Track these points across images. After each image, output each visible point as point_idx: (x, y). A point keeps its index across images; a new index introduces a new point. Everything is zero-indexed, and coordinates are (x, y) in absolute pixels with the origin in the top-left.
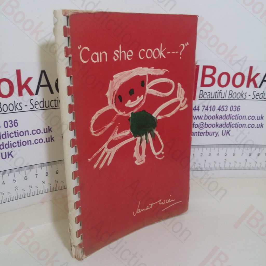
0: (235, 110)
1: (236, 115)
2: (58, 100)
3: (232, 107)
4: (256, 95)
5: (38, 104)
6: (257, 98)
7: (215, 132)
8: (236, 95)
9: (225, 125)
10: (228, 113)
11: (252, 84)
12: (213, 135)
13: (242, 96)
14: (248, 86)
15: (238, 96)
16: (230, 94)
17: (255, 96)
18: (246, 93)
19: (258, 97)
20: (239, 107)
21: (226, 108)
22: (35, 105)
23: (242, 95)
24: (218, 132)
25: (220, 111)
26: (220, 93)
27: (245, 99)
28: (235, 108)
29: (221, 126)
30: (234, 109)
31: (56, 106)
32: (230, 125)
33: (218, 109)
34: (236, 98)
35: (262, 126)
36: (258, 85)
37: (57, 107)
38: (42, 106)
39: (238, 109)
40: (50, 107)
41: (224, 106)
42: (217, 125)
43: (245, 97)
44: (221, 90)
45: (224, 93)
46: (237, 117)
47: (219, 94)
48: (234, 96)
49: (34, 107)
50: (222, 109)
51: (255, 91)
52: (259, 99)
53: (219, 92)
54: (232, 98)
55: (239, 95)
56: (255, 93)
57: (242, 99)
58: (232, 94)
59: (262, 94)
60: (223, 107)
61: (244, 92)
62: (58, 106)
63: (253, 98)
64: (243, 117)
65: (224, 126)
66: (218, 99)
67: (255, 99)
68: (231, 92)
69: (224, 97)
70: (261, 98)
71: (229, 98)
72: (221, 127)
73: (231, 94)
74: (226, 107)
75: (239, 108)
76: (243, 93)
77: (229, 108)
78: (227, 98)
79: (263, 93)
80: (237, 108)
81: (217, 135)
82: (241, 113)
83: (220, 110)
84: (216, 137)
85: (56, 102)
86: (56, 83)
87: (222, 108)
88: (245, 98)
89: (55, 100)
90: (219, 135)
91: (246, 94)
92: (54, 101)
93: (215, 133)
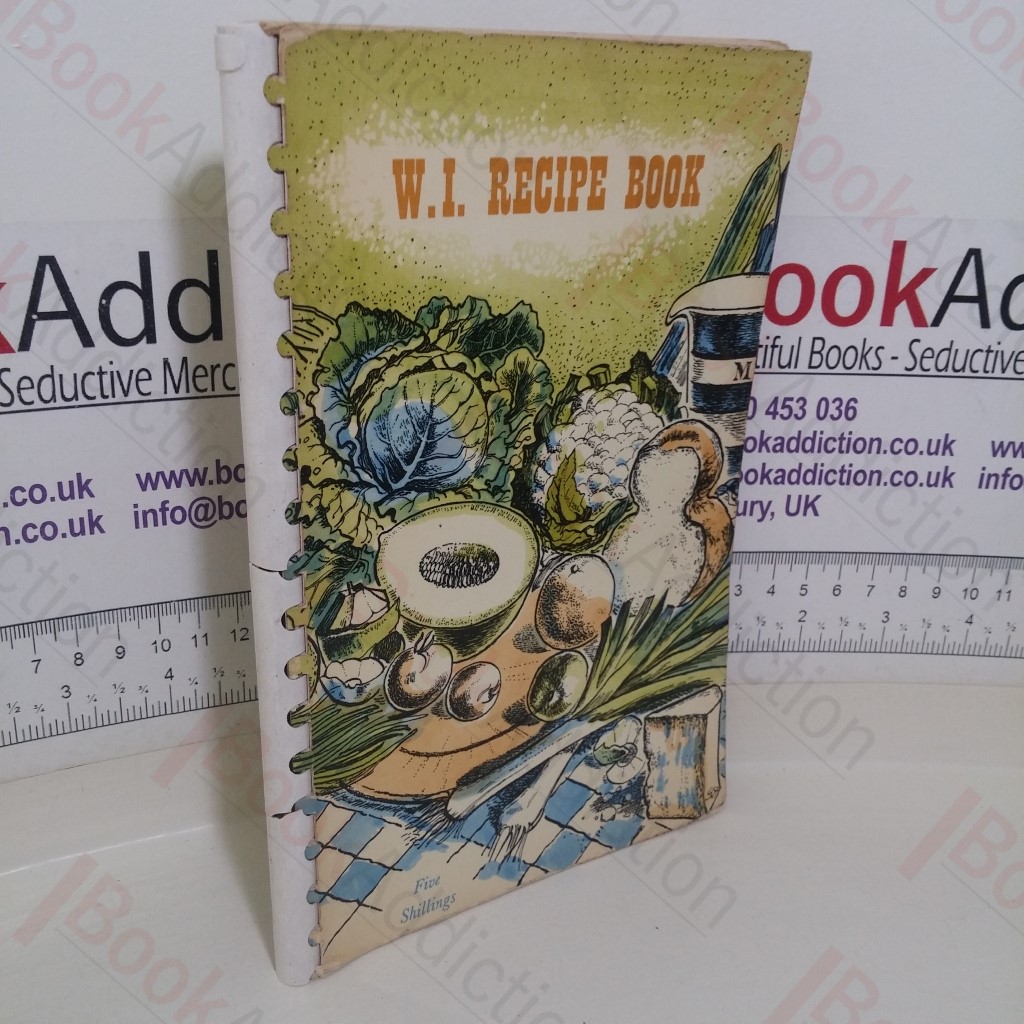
0: (836, 414)
1: (843, 434)
2: (112, 373)
3: (823, 403)
4: (923, 357)
5: (32, 387)
6: (926, 367)
7: (757, 502)
8: (842, 357)
9: (799, 475)
10: (809, 425)
11: (902, 311)
12: (751, 514)
13: (864, 361)
14: (887, 319)
15: (849, 361)
16: (813, 352)
17: (918, 361)
18: (882, 348)
19: (928, 363)
20: (852, 404)
21: (802, 408)
22: (19, 392)
23: (864, 356)
24: (770, 503)
25: (774, 418)
26: (774, 346)
27: (875, 372)
28: (838, 408)
29: (783, 477)
30: (833, 410)
31: (104, 397)
32: (818, 476)
33: (768, 413)
34: (840, 369)
35: (947, 479)
36: (930, 317)
37: (111, 400)
38: (47, 395)
39: (848, 409)
40: (82, 400)
41: (791, 399)
42: (765, 476)
43: (876, 366)
44: (779, 337)
45: (793, 347)
46: (848, 444)
47: (769, 350)
48: (834, 356)
49: (17, 399)
50: (785, 412)
51: (918, 341)
52: (933, 372)
53: (770, 343)
54: (824, 369)
55: (850, 357)
56: (918, 349)
57: (864, 370)
58: (824, 353)
59: (946, 353)
60: (788, 403)
61: (872, 343)
62: (114, 396)
63: (910, 366)
64: (872, 445)
65: (794, 477)
66: (767, 369)
67: (917, 371)
68: (818, 344)
69: (789, 365)
70: (941, 366)
71: (810, 367)
72: (783, 482)
73: (819, 352)
74: (801, 403)
75: (853, 408)
76: (866, 350)
77: (811, 408)
78: (803, 366)
79: (949, 350)
80: (843, 408)
81: (764, 513)
82: (860, 428)
83: (774, 414)
84: (759, 521)
85: (106, 379)
86: (100, 304)
87: (784, 407)
88: (874, 369)
89: (101, 373)
90: (773, 514)
91: (880, 351)
92: (97, 377)
93: (757, 507)
